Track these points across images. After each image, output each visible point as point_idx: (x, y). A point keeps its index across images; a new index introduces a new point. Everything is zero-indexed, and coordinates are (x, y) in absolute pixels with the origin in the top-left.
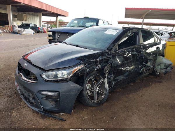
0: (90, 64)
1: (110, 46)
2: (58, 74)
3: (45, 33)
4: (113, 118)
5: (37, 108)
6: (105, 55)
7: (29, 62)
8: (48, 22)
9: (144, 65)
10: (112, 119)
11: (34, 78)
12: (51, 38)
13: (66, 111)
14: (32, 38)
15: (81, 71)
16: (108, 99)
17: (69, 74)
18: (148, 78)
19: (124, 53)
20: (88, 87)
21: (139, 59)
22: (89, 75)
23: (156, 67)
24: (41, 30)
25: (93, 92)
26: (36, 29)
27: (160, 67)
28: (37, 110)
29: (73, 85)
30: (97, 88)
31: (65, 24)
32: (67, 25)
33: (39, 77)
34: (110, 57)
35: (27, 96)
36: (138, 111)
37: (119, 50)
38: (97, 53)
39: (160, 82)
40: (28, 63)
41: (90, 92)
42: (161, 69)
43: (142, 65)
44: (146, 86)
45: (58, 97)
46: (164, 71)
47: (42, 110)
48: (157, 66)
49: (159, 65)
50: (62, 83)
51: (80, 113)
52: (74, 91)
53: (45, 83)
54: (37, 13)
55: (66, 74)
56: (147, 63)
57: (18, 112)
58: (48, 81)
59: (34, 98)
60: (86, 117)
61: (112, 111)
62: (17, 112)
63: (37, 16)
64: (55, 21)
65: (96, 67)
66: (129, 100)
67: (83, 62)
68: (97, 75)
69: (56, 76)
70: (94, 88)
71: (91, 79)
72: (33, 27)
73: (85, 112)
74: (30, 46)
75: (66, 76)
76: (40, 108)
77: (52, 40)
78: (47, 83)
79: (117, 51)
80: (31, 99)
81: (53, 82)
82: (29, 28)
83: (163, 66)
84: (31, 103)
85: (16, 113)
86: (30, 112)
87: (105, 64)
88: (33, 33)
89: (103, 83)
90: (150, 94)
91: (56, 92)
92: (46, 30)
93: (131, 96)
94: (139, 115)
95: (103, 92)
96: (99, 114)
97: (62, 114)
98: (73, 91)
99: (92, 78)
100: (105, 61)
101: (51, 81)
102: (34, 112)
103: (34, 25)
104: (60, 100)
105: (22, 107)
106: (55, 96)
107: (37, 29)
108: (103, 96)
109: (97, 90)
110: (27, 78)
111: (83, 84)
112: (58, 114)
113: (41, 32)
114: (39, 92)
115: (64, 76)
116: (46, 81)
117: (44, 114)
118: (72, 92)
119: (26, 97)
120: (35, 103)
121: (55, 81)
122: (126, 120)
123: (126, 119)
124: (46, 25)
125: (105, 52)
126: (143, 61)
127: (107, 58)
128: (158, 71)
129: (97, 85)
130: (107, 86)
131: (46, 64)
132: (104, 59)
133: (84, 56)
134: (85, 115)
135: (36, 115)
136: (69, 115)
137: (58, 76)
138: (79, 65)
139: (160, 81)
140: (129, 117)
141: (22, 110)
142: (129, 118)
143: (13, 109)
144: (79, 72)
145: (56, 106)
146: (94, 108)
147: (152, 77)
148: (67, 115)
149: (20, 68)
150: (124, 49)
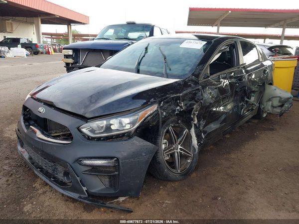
0: (167, 102)
1: (196, 69)
2: (112, 124)
3: (49, 54)
4: (216, 198)
5: (76, 193)
6: (190, 86)
7: (50, 104)
8: (52, 35)
9: (246, 101)
10: (215, 201)
11: (63, 135)
12: (70, 61)
13: (129, 193)
14: (26, 65)
15: (153, 117)
16: (198, 165)
17: (133, 123)
18: (249, 123)
19: (219, 81)
20: (163, 146)
21: (241, 91)
22: (165, 124)
23: (265, 104)
24: (41, 50)
25: (172, 155)
26: (31, 48)
27: (272, 104)
28: (75, 196)
29: (142, 144)
30: (179, 147)
31: (84, 37)
32: (97, 38)
33: (74, 132)
34: (198, 89)
35: (50, 171)
36: (253, 183)
37: (211, 77)
38: (176, 82)
39: (273, 130)
40: (46, 107)
41: (168, 155)
42: (273, 107)
43: (244, 101)
44: (252, 137)
45: (117, 167)
46: (278, 110)
47: (85, 194)
48: (267, 102)
49: (270, 100)
50: (120, 140)
51: (154, 194)
52: (144, 155)
53: (88, 142)
54: (32, 19)
55: (128, 124)
56: (249, 98)
57: (34, 203)
58: (93, 139)
59: (66, 174)
60: (167, 202)
61: (210, 185)
62: (32, 203)
63: (32, 23)
64: (65, 34)
65: (177, 108)
66: (233, 164)
67: (155, 99)
68: (178, 123)
69: (108, 128)
70: (174, 146)
71: (168, 132)
72: (25, 43)
73: (162, 192)
74: (26, 77)
75: (128, 127)
76: (81, 192)
77: (72, 64)
78: (93, 142)
79: (208, 77)
80: (60, 176)
81: (103, 140)
82: (19, 46)
83: (276, 102)
84: (62, 184)
85: (31, 205)
86: (59, 201)
87: (190, 102)
88: (27, 55)
89: (189, 137)
90: (262, 151)
91: (112, 158)
92: (50, 49)
93: (233, 156)
94: (258, 189)
95: (189, 154)
96: (189, 193)
97: (121, 199)
98: (141, 155)
99: (170, 128)
100: (190, 96)
101: (99, 139)
102: (67, 200)
103: (28, 40)
104: (119, 174)
105: (40, 191)
106: (109, 167)
107: (34, 47)
108: (189, 161)
109: (179, 150)
110: (48, 136)
111: (156, 141)
112: (115, 200)
113: (42, 53)
114: (78, 161)
115: (125, 126)
116: (89, 138)
117: (91, 204)
118: (140, 157)
119: (47, 172)
120: (71, 182)
121: (107, 139)
122: (239, 200)
123: (238, 198)
124: (49, 40)
125: (189, 80)
126: (246, 95)
127: (194, 90)
128: (268, 111)
129: (179, 140)
130: (195, 141)
131: (86, 107)
132: (190, 93)
133: (156, 88)
134: (163, 197)
135: (72, 205)
136: (134, 200)
137: (113, 127)
138: (149, 105)
139: (271, 127)
140: (242, 194)
141: (42, 198)
142: (242, 196)
143: (24, 198)
144: (150, 119)
145: (111, 186)
146: (177, 183)
147: (256, 121)
148: (131, 201)
149: (26, 117)
150: (218, 74)
